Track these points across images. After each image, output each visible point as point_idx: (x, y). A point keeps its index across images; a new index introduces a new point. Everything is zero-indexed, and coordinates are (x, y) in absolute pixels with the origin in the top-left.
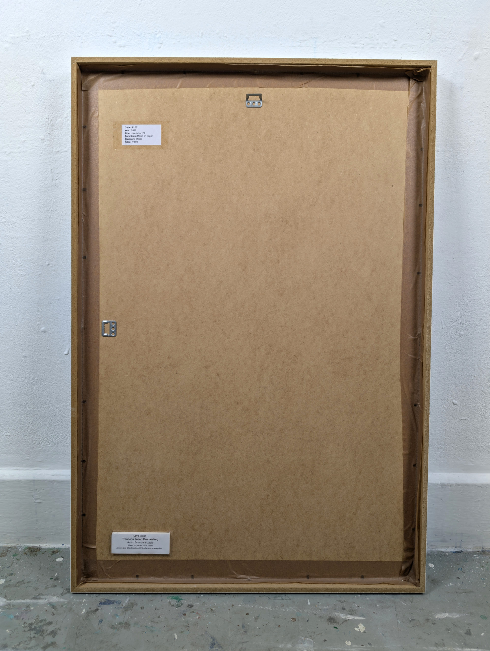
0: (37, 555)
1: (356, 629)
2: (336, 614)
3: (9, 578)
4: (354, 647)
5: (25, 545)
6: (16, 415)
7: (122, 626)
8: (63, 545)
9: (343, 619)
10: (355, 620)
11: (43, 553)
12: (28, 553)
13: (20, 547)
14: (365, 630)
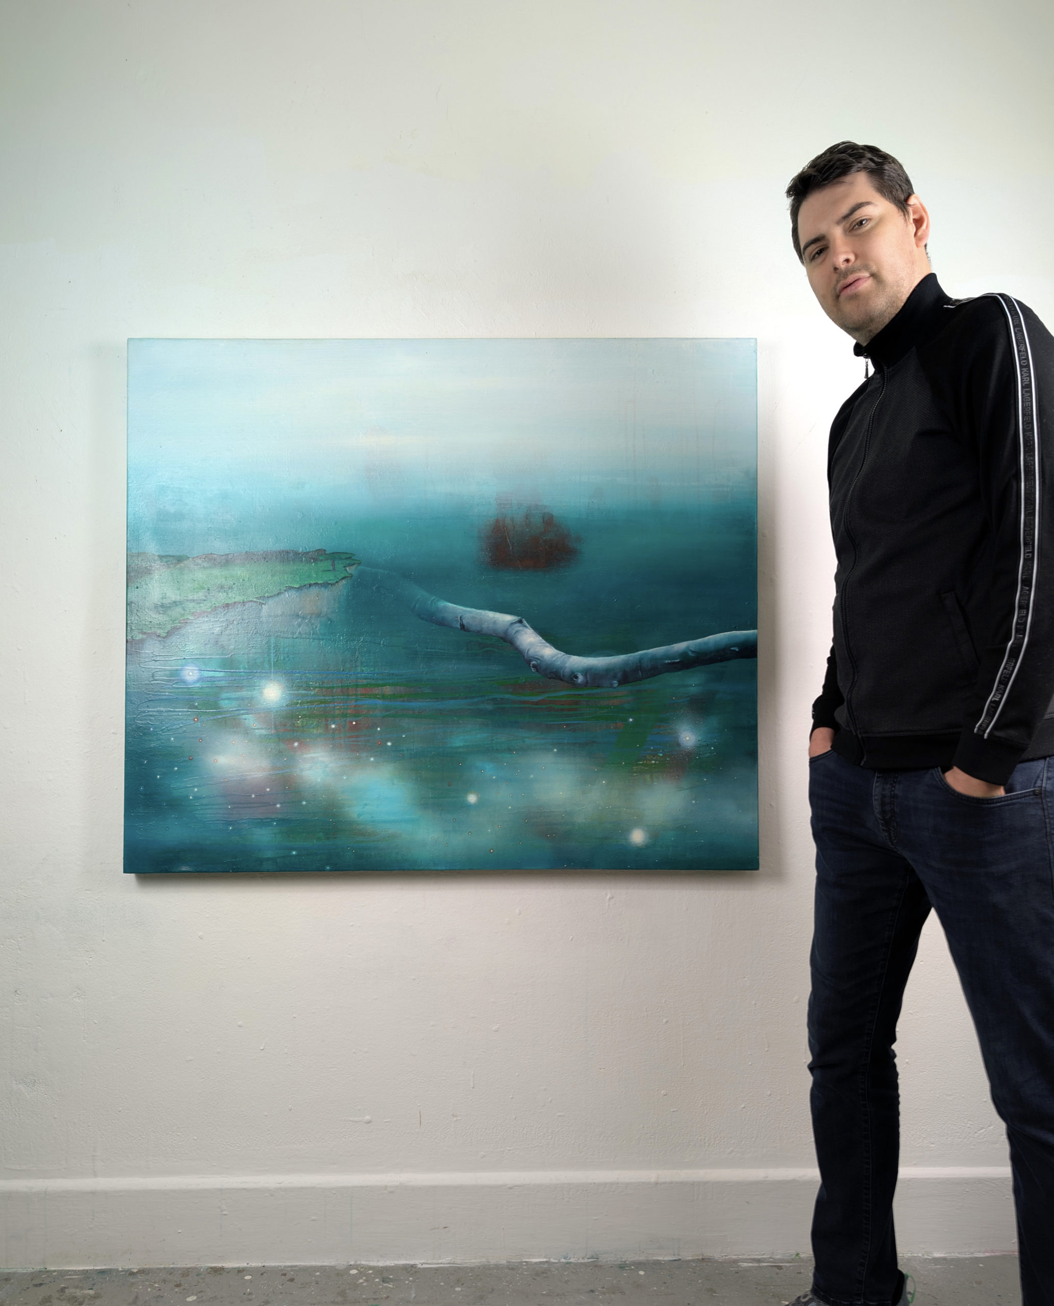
0: (222, 1274)
3: (200, 1295)
5: (207, 1265)
6: (204, 1117)
8: (248, 1264)
11: (228, 1273)
12: (211, 1272)
13: (202, 1267)
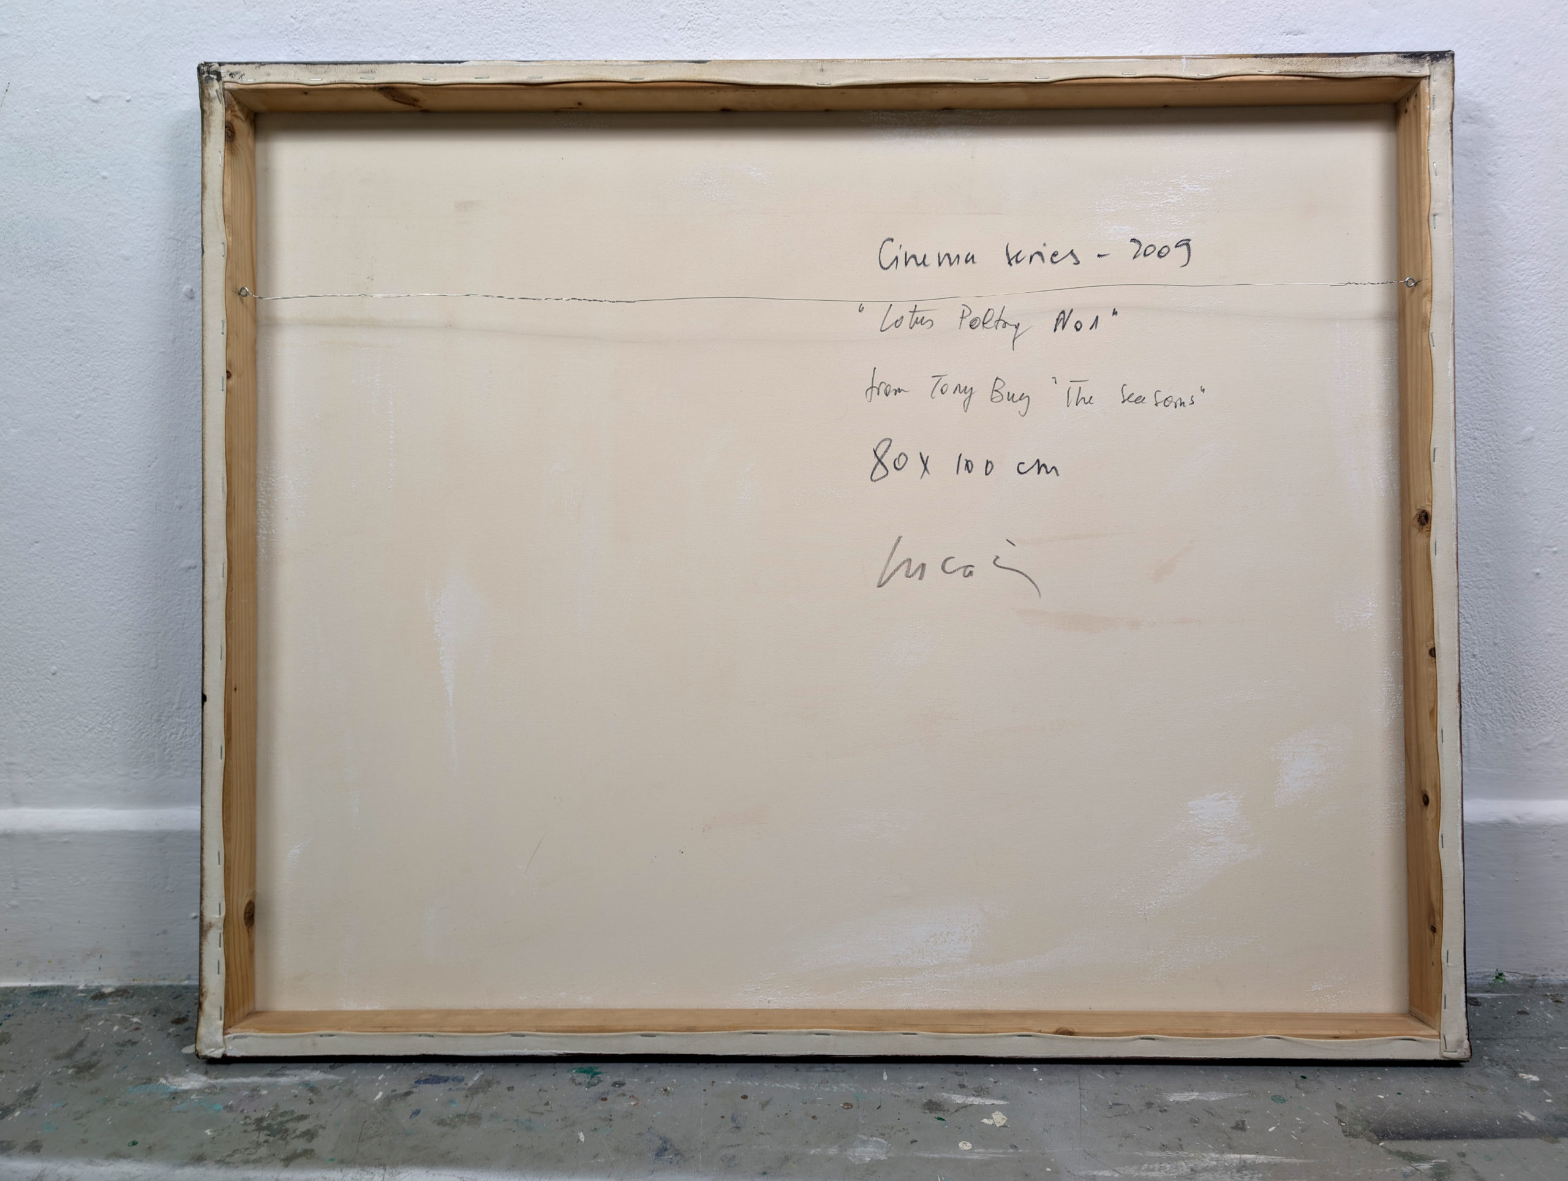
1: (985, 1121)
2: (943, 1096)
4: (978, 1153)
7: (464, 1121)
9: (958, 1103)
10: (985, 1105)
14: (1006, 1123)
